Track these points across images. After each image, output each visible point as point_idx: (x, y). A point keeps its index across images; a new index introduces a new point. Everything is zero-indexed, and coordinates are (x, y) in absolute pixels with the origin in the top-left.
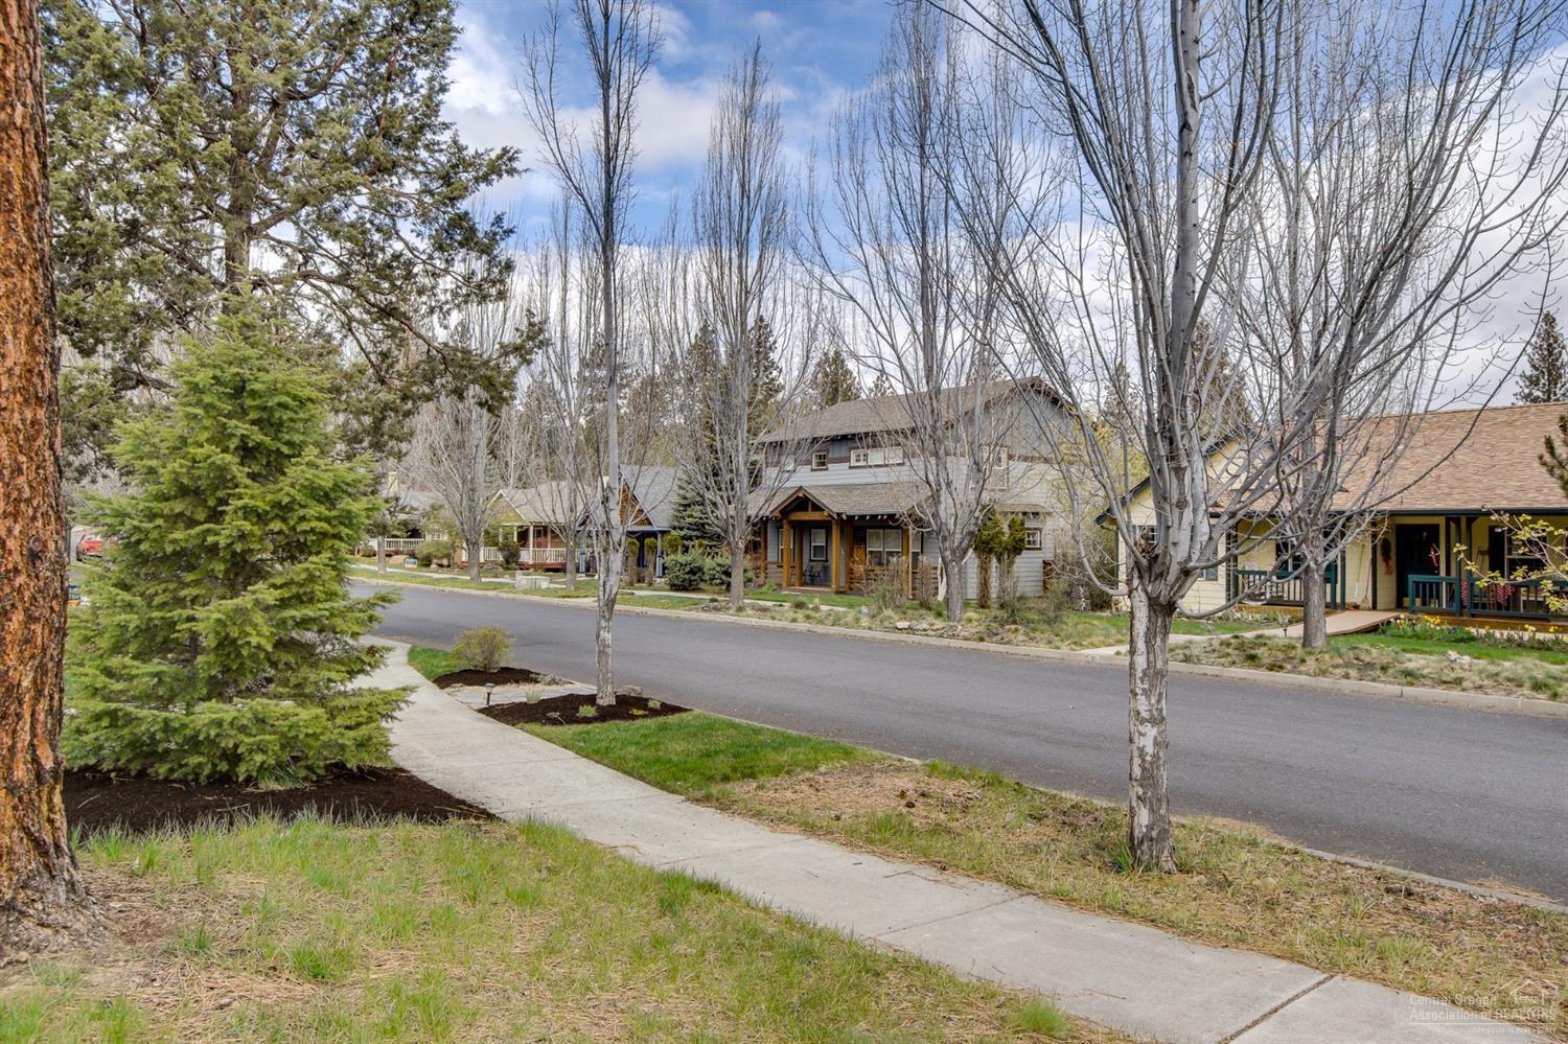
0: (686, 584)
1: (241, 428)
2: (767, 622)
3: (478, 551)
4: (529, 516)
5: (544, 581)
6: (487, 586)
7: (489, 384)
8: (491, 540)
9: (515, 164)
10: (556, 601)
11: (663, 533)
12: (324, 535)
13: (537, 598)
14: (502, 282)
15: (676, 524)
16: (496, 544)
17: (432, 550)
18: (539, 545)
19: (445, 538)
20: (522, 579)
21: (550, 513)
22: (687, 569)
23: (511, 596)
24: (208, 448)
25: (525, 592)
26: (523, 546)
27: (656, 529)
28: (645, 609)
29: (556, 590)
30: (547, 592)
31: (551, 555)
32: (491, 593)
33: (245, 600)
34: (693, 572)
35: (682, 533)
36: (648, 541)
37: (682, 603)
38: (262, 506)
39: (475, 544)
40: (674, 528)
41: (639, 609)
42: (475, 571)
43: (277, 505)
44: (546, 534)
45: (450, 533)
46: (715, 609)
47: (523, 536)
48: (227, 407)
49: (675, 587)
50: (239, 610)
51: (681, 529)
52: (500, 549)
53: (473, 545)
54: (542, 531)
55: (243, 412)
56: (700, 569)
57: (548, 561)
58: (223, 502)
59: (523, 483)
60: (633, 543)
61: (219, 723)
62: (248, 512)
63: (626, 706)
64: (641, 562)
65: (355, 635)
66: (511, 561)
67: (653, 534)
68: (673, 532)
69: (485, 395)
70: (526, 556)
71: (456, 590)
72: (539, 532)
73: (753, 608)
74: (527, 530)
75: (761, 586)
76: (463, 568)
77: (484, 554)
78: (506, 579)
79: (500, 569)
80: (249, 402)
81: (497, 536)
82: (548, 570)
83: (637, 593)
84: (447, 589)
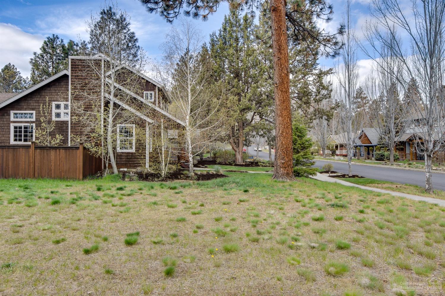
0: (380, 159)
1: (298, 133)
2: (399, 167)
3: (325, 151)
4: (338, 142)
5: (342, 158)
6: (328, 159)
7: (328, 116)
8: (328, 148)
9: (332, 71)
10: (345, 162)
11: (376, 146)
12: (308, 147)
13: (340, 162)
14: (330, 94)
15: (379, 143)
16: (330, 149)
17: (313, 151)
18: (341, 150)
19: (316, 148)
20: (336, 157)
21: (343, 141)
22: (380, 155)
23: (334, 161)
24: (294, 136)
25: (337, 160)
26: (337, 150)
27: (373, 145)
28: (367, 164)
29: (345, 160)
30: (343, 161)
31: (344, 152)
32: (329, 161)
33: (299, 154)
34: (382, 156)
35: (381, 146)
36: (370, 148)
37: (378, 163)
38: (301, 143)
39: (324, 149)
40: (379, 145)
41: (366, 164)
42: (325, 155)
43: (302, 143)
44: (343, 147)
45: (318, 147)
46: (386, 164)
47: (337, 147)
48: (296, 131)
49: (377, 160)
50: (299, 156)
51: (380, 145)
52: (331, 151)
53: (324, 150)
54: (342, 146)
55: (297, 131)
56: (384, 155)
57: (344, 154)
58: (296, 143)
59: (336, 133)
60: (366, 149)
61: (297, 169)
62: (299, 144)
63: (354, 176)
64: (369, 154)
65: (312, 160)
66: (334, 153)
67: (373, 146)
68: (378, 146)
69: (326, 118)
70: (338, 152)
71: (320, 160)
72: (341, 146)
73: (396, 164)
74: (338, 146)
75: (403, 160)
76: (322, 155)
77: (327, 152)
78: (332, 158)
79: (331, 156)
80: (298, 130)
81: (330, 147)
82: (343, 156)
83: (366, 161)
84: (318, 160)
